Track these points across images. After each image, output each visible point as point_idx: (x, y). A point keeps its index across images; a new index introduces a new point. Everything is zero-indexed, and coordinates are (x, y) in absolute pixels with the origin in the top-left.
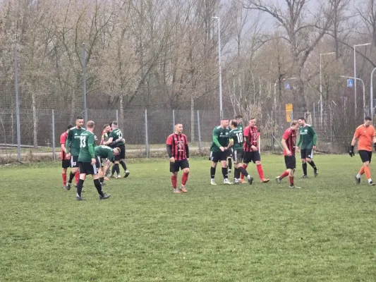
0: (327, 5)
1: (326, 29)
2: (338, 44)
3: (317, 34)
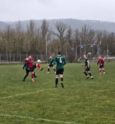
0: (68, 34)
1: (67, 38)
2: (70, 42)
3: (66, 39)
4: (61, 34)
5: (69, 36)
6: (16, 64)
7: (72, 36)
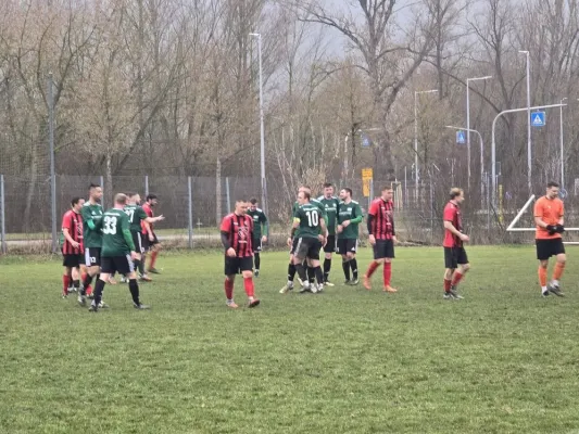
0: (426, 17)
1: (424, 53)
2: (443, 77)
3: (411, 61)
4: (371, 21)
5: (435, 35)
6: (18, 251)
7: (456, 38)
